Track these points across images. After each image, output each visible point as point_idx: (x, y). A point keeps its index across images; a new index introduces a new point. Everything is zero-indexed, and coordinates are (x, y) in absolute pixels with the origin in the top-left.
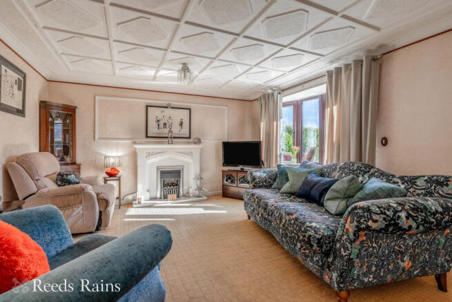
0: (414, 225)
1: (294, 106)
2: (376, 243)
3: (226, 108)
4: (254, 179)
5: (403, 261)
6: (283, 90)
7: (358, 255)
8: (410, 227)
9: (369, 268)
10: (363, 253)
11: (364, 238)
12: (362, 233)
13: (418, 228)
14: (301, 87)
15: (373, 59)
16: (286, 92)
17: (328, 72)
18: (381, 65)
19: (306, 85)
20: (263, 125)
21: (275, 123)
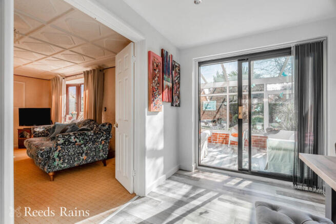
0: (78, 141)
1: (77, 87)
2: (67, 150)
3: (24, 83)
4: (35, 132)
5: (82, 156)
6: (66, 77)
7: (58, 156)
8: (76, 142)
9: (64, 161)
10: (60, 155)
11: (61, 149)
12: (58, 147)
13: (80, 141)
14: (75, 76)
15: (100, 71)
16: (68, 78)
17: (84, 72)
18: (104, 74)
19: (78, 76)
20: (54, 97)
21: (61, 97)
